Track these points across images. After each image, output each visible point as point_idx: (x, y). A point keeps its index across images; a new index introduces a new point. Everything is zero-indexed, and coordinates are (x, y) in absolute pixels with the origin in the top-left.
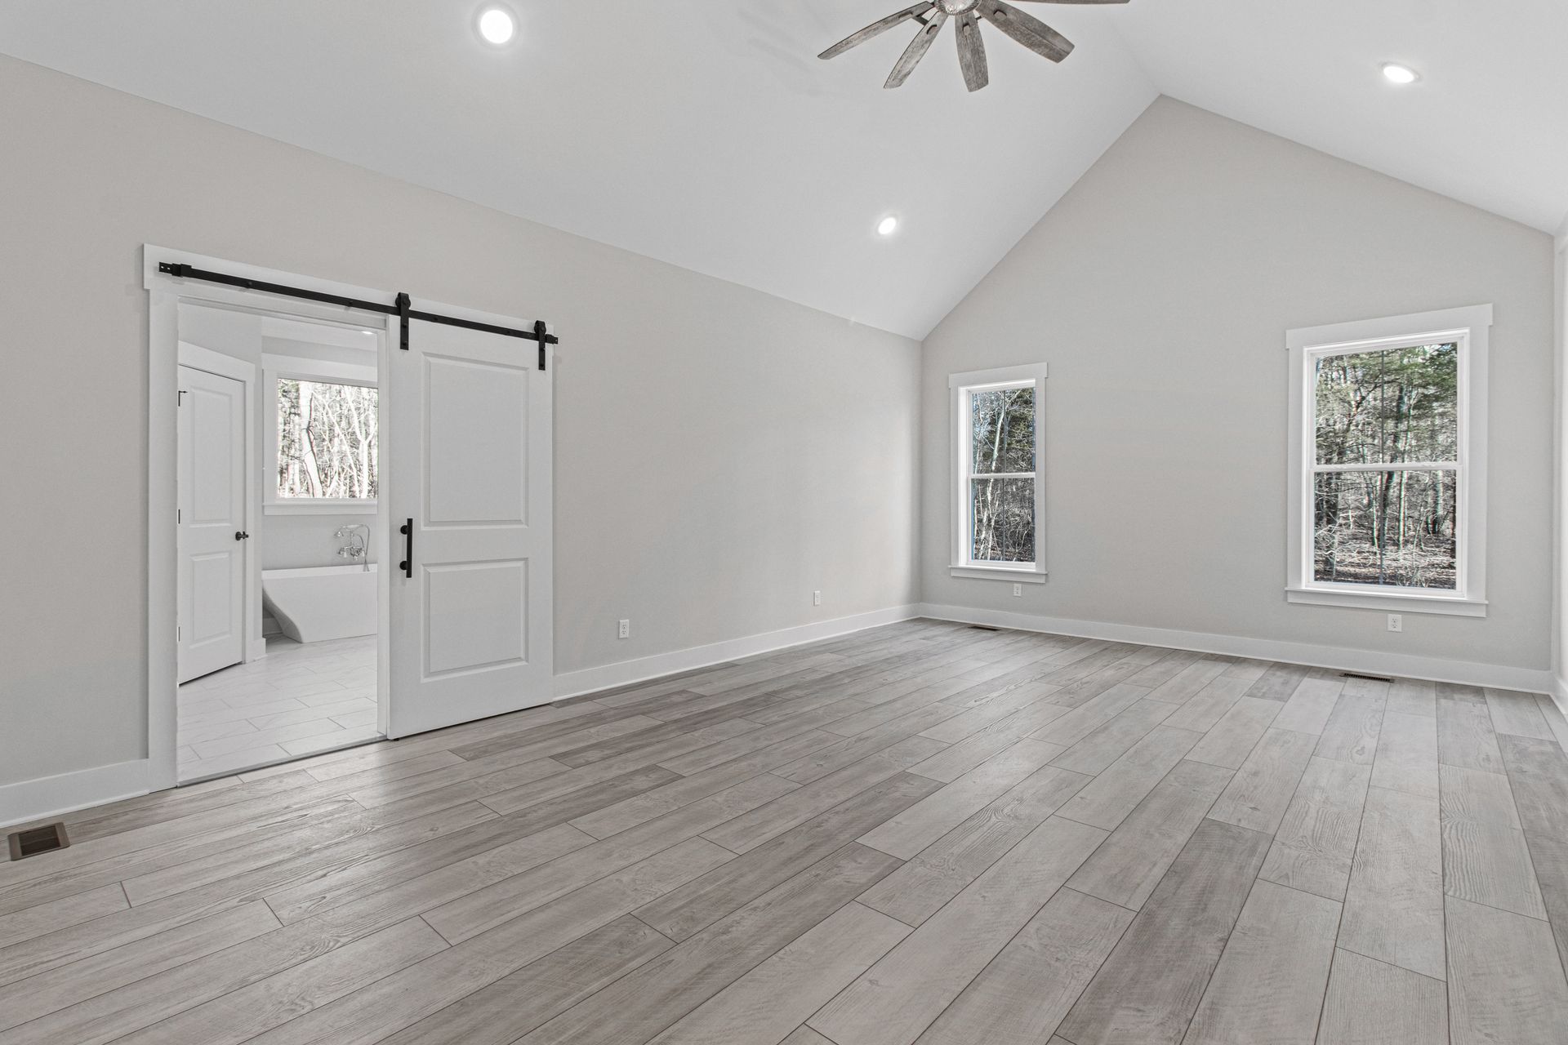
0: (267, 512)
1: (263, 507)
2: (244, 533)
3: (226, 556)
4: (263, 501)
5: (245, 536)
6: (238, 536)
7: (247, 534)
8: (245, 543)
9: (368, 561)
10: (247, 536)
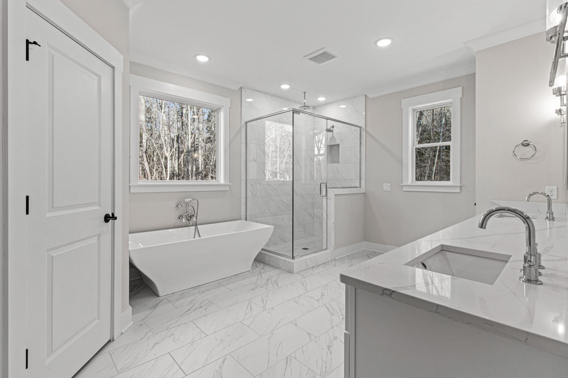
0: (132, 191)
1: (130, 186)
2: (113, 214)
3: (95, 240)
4: (130, 183)
5: (114, 218)
6: (107, 218)
7: (115, 216)
8: (113, 225)
9: (198, 222)
10: (116, 218)
